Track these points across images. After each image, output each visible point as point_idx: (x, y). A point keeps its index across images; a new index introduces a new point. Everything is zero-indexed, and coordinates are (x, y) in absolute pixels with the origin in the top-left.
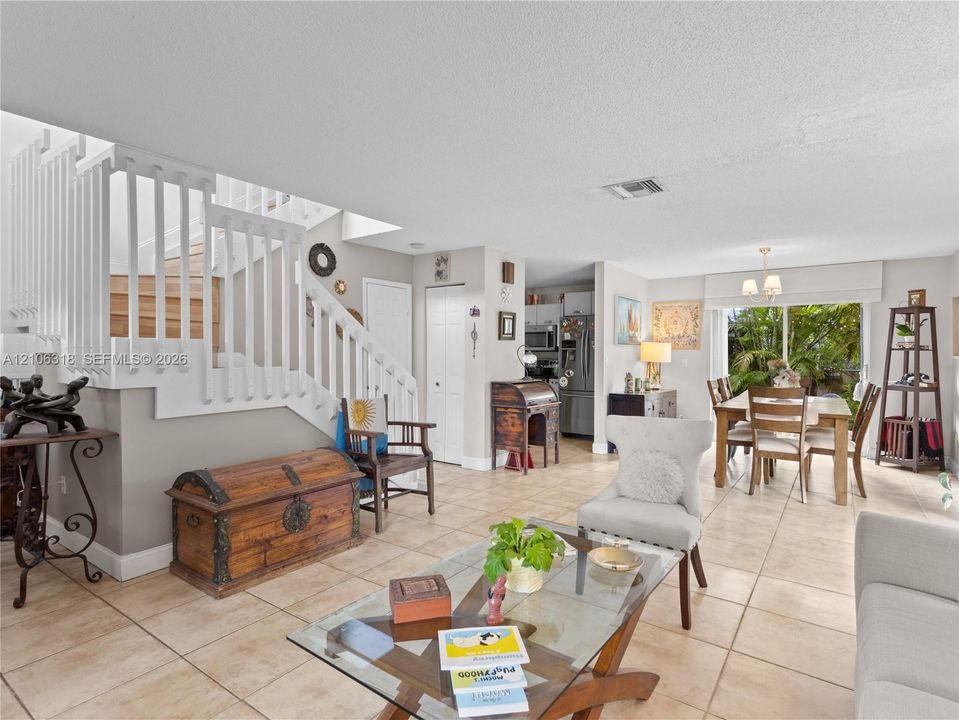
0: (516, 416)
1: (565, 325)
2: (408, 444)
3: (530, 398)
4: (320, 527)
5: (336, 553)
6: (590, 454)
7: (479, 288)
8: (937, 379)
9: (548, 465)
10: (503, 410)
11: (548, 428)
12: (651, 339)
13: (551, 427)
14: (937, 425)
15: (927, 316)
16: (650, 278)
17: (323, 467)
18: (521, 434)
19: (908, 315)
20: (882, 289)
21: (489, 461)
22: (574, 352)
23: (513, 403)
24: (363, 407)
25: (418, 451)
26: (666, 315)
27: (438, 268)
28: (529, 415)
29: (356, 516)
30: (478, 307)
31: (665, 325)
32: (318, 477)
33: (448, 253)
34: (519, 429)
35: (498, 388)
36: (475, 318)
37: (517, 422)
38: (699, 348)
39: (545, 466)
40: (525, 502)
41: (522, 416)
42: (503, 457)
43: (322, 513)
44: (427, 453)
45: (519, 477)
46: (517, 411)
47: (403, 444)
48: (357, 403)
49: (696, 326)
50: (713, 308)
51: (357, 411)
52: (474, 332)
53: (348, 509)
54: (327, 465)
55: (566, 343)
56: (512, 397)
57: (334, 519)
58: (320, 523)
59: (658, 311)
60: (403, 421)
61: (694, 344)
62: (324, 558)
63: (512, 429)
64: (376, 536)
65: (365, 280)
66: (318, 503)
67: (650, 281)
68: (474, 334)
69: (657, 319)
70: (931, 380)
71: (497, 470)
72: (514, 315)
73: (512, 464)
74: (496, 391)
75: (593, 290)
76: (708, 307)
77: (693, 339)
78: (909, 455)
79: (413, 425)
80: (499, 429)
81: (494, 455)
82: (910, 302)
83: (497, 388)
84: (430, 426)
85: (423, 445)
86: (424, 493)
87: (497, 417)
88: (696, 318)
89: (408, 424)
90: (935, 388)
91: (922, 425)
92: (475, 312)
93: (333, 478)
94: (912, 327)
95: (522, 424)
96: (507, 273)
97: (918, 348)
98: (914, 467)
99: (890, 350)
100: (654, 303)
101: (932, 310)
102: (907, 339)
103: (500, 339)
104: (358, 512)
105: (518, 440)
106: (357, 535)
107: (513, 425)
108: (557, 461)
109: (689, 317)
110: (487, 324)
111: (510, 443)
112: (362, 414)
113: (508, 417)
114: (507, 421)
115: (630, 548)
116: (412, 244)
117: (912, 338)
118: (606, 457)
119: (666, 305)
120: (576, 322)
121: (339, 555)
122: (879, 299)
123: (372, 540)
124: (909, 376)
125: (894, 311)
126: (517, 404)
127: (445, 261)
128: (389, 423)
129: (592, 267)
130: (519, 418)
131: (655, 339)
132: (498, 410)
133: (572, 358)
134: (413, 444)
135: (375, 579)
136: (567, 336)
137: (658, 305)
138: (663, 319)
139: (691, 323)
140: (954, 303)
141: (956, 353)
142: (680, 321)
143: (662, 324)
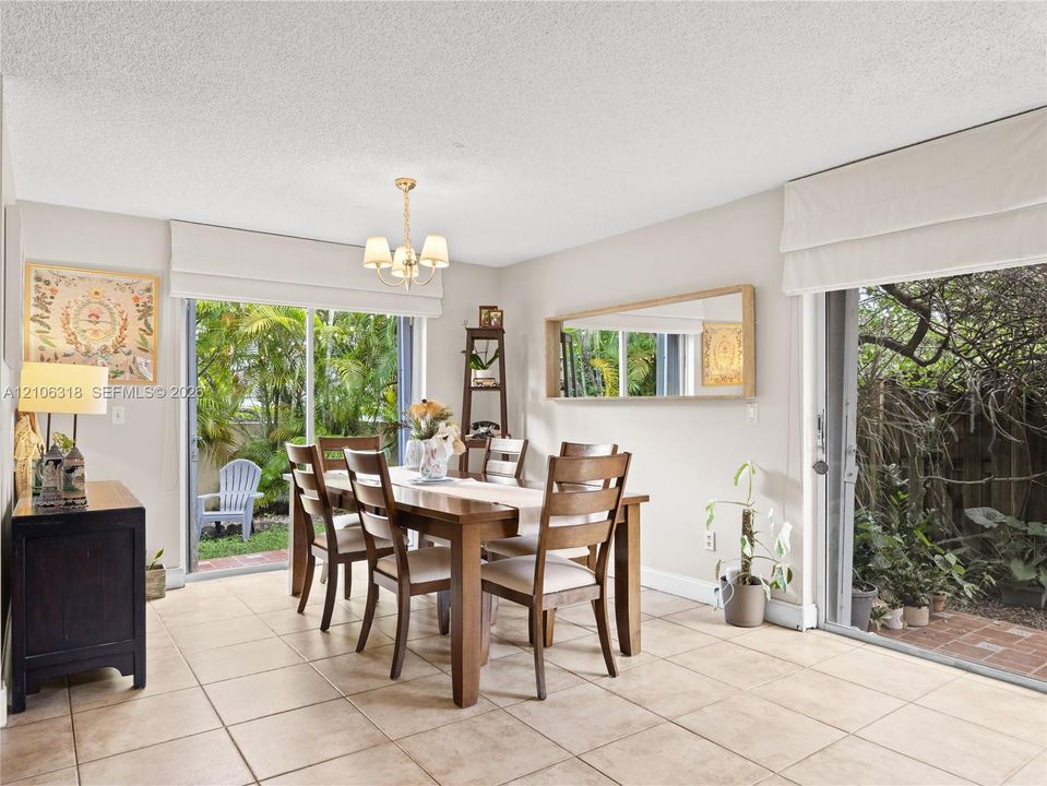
20: (442, 300)
26: (67, 297)
31: (66, 323)
49: (148, 330)
59: (42, 282)
61: (144, 372)
69: (42, 303)
76: (178, 291)
77: (142, 358)
88: (147, 313)
94: (487, 357)
100: (31, 264)
109: (132, 313)
117: (489, 373)
119: (70, 273)
131: (34, 355)
137: (45, 273)
138: (56, 308)
139: (135, 326)
140: (547, 327)
141: (552, 394)
142: (105, 317)
143: (54, 320)
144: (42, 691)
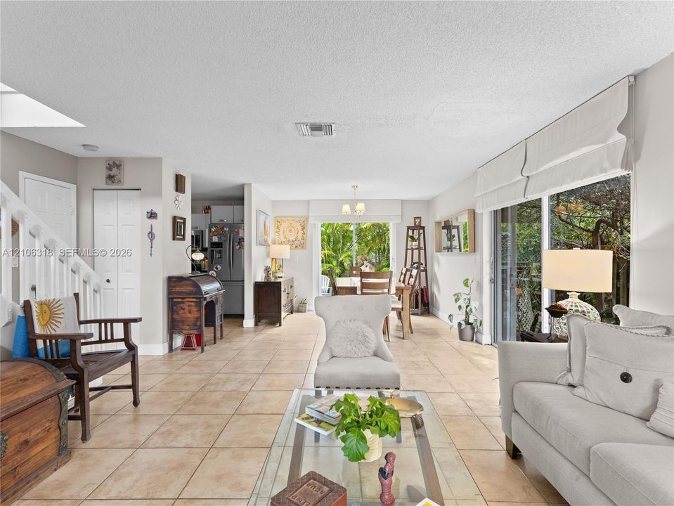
0: (193, 304)
1: (213, 230)
2: (106, 341)
3: (205, 288)
4: (18, 457)
5: (41, 480)
6: (241, 329)
7: (158, 193)
8: (426, 265)
9: (217, 341)
10: (180, 300)
11: (217, 311)
12: (274, 243)
13: (219, 311)
14: (426, 288)
15: (422, 231)
16: (273, 199)
17: (21, 383)
18: (199, 318)
19: (413, 230)
20: (402, 216)
21: (167, 345)
22: (220, 252)
23: (190, 293)
24: (50, 308)
25: (121, 346)
26: (284, 226)
27: (110, 172)
28: (205, 303)
29: (63, 430)
30: (155, 210)
31: (284, 233)
32: (15, 397)
33: (121, 159)
34: (195, 315)
35: (175, 282)
36: (152, 221)
37: (194, 309)
38: (306, 249)
39: (215, 343)
40: (218, 376)
41: (198, 304)
42: (179, 341)
43: (22, 439)
44: (132, 348)
45: (196, 355)
46: (194, 300)
47: (100, 341)
48: (41, 304)
49: (304, 234)
50: (313, 222)
51: (42, 312)
52: (151, 233)
53: (54, 425)
54: (25, 380)
55: (213, 244)
56: (190, 289)
57: (37, 442)
58: (19, 452)
59: (278, 222)
60: (98, 318)
61: (303, 246)
62: (24, 492)
63: (189, 315)
64: (83, 445)
65: (22, 174)
66: (16, 429)
67: (273, 201)
68: (151, 235)
69: (278, 228)
70: (424, 266)
71: (174, 353)
72: (184, 219)
73: (187, 346)
74: (173, 284)
75: (243, 204)
76: (311, 221)
77: (302, 242)
78: (417, 307)
79: (112, 321)
80: (176, 316)
81: (171, 339)
82: (415, 224)
83: (173, 282)
84: (135, 320)
85: (126, 339)
86: (128, 387)
87: (173, 305)
88: (303, 228)
89: (106, 321)
90: (425, 270)
91: (422, 290)
92: (152, 215)
93: (36, 394)
94: (416, 237)
95: (200, 311)
96: (179, 182)
97: (419, 248)
98: (420, 313)
99: (407, 249)
100: (276, 217)
101: (423, 228)
102: (414, 243)
103: (174, 239)
104: (66, 425)
105: (195, 324)
106: (64, 452)
107: (190, 312)
108: (222, 337)
109: (300, 228)
110: (163, 227)
111: (187, 327)
112: (47, 316)
113: (185, 306)
114: (183, 309)
115: (401, 396)
116: (84, 145)
117: (417, 243)
118: (253, 329)
119: (284, 219)
120: (223, 228)
121: (45, 481)
122: (400, 221)
123: (81, 452)
124: (414, 264)
125: (409, 228)
126: (194, 294)
127: (119, 166)
128: (81, 323)
129: (242, 187)
130: (196, 306)
131: (277, 242)
132: (175, 300)
133: (218, 256)
134: (113, 340)
135: (113, 494)
136: (215, 239)
137: (278, 219)
138: (282, 228)
139: (301, 232)
140: (436, 225)
141: (437, 251)
142: (293, 230)
143: (281, 232)
144: (262, 321)
